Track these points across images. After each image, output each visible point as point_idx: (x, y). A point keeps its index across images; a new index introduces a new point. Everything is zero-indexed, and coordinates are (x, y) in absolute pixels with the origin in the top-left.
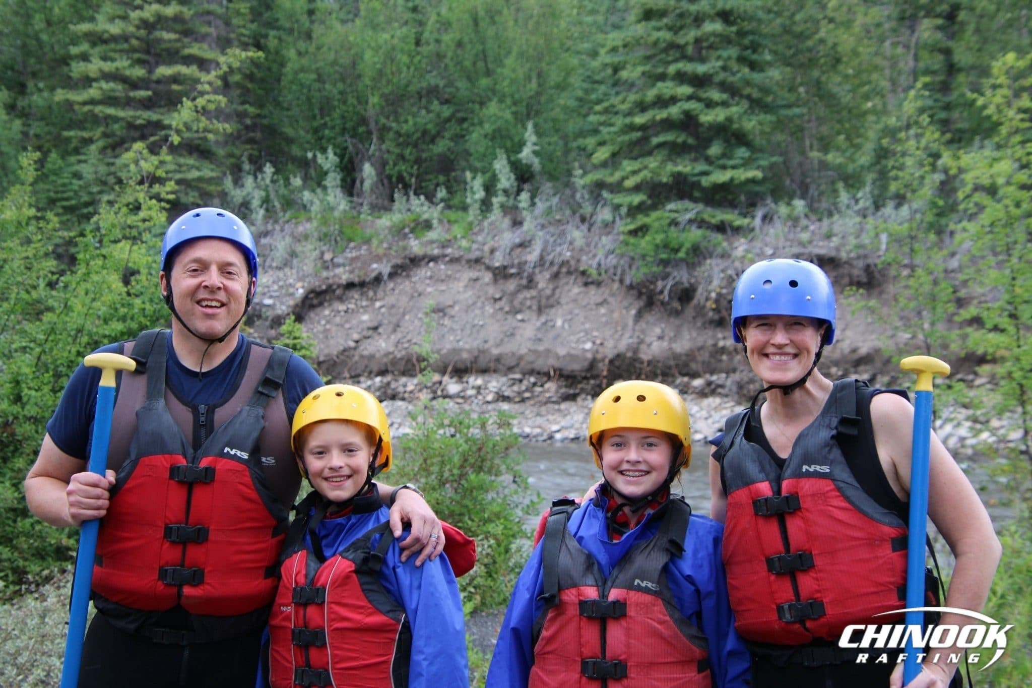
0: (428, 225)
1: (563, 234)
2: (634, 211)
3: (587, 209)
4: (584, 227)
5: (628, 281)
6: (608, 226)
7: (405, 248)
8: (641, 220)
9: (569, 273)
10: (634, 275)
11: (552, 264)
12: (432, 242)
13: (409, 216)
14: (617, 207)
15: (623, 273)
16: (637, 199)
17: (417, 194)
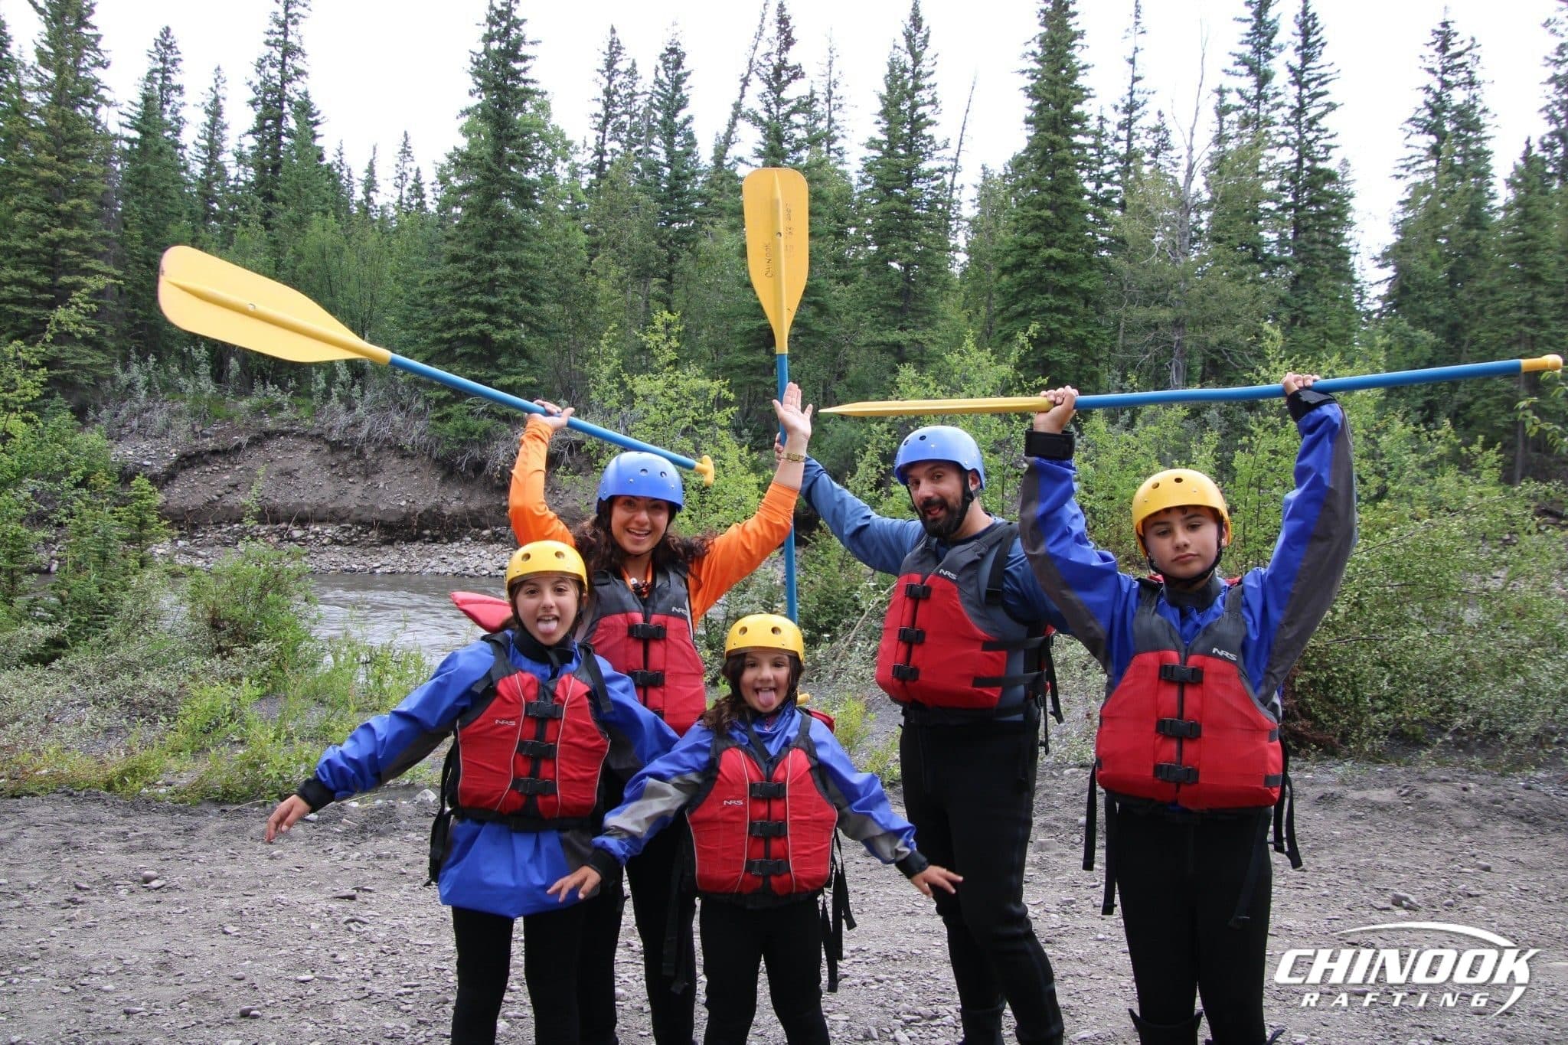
0: (280, 408)
1: (386, 418)
2: (440, 403)
3: (406, 399)
4: (403, 414)
5: (435, 455)
6: (420, 414)
7: (261, 424)
8: (447, 409)
9: (391, 448)
10: (440, 452)
11: (377, 440)
12: (282, 420)
13: (264, 401)
14: (427, 400)
15: (432, 449)
16: (443, 394)
17: (272, 383)
